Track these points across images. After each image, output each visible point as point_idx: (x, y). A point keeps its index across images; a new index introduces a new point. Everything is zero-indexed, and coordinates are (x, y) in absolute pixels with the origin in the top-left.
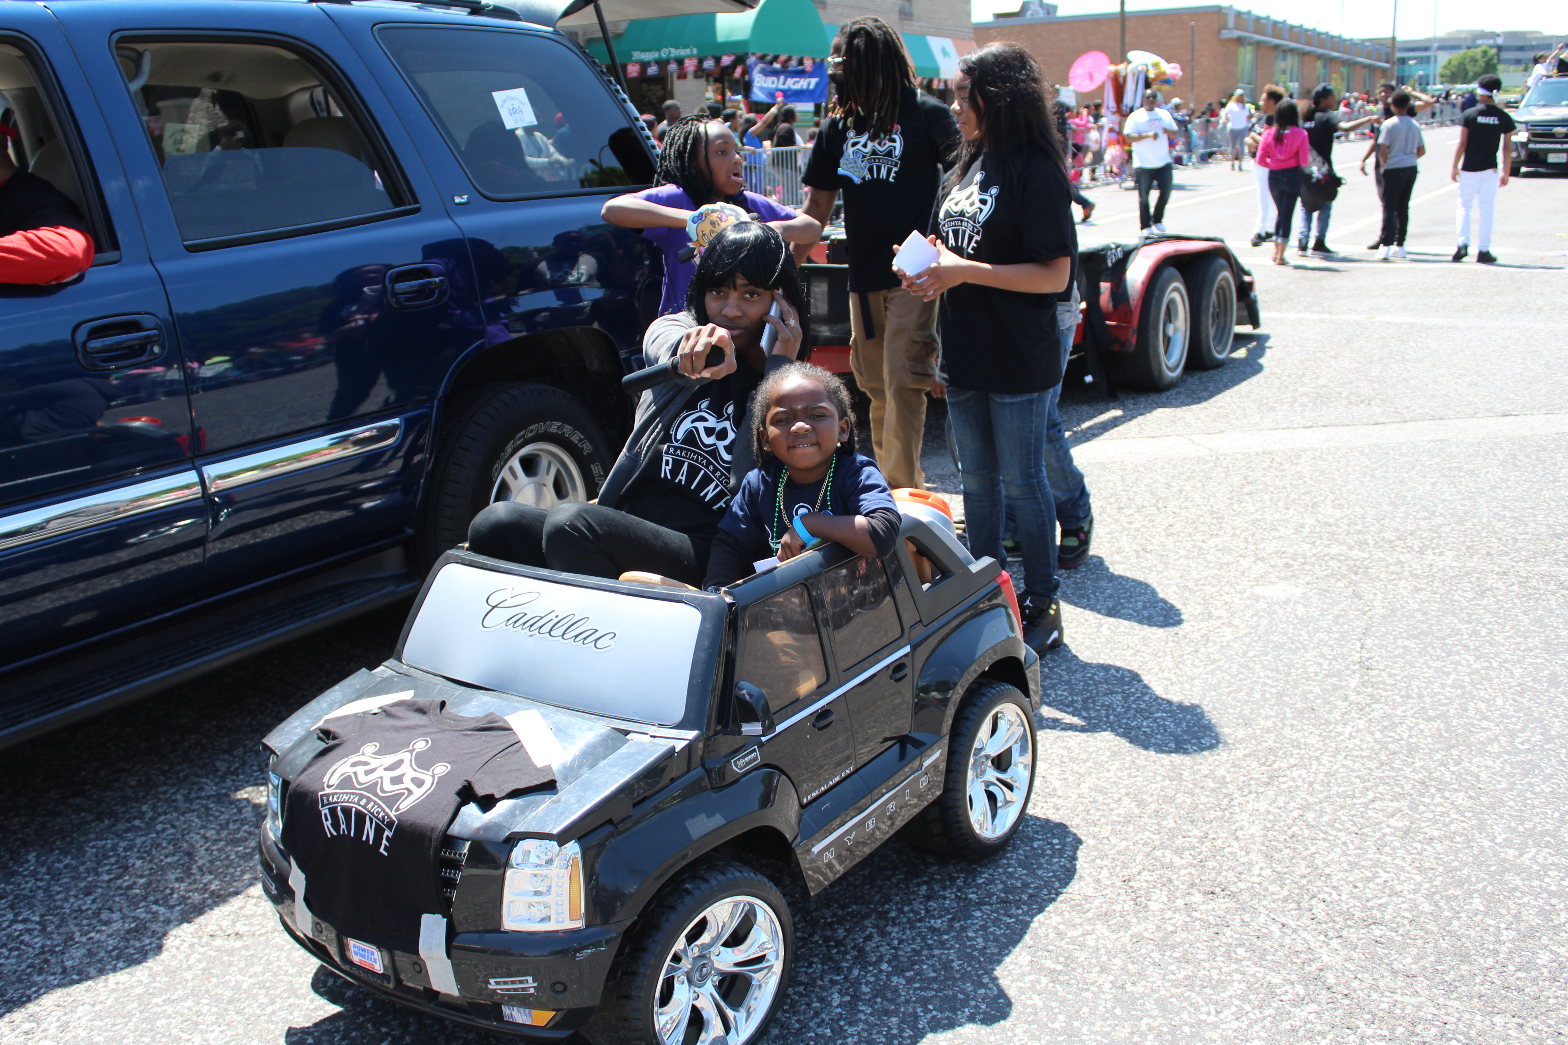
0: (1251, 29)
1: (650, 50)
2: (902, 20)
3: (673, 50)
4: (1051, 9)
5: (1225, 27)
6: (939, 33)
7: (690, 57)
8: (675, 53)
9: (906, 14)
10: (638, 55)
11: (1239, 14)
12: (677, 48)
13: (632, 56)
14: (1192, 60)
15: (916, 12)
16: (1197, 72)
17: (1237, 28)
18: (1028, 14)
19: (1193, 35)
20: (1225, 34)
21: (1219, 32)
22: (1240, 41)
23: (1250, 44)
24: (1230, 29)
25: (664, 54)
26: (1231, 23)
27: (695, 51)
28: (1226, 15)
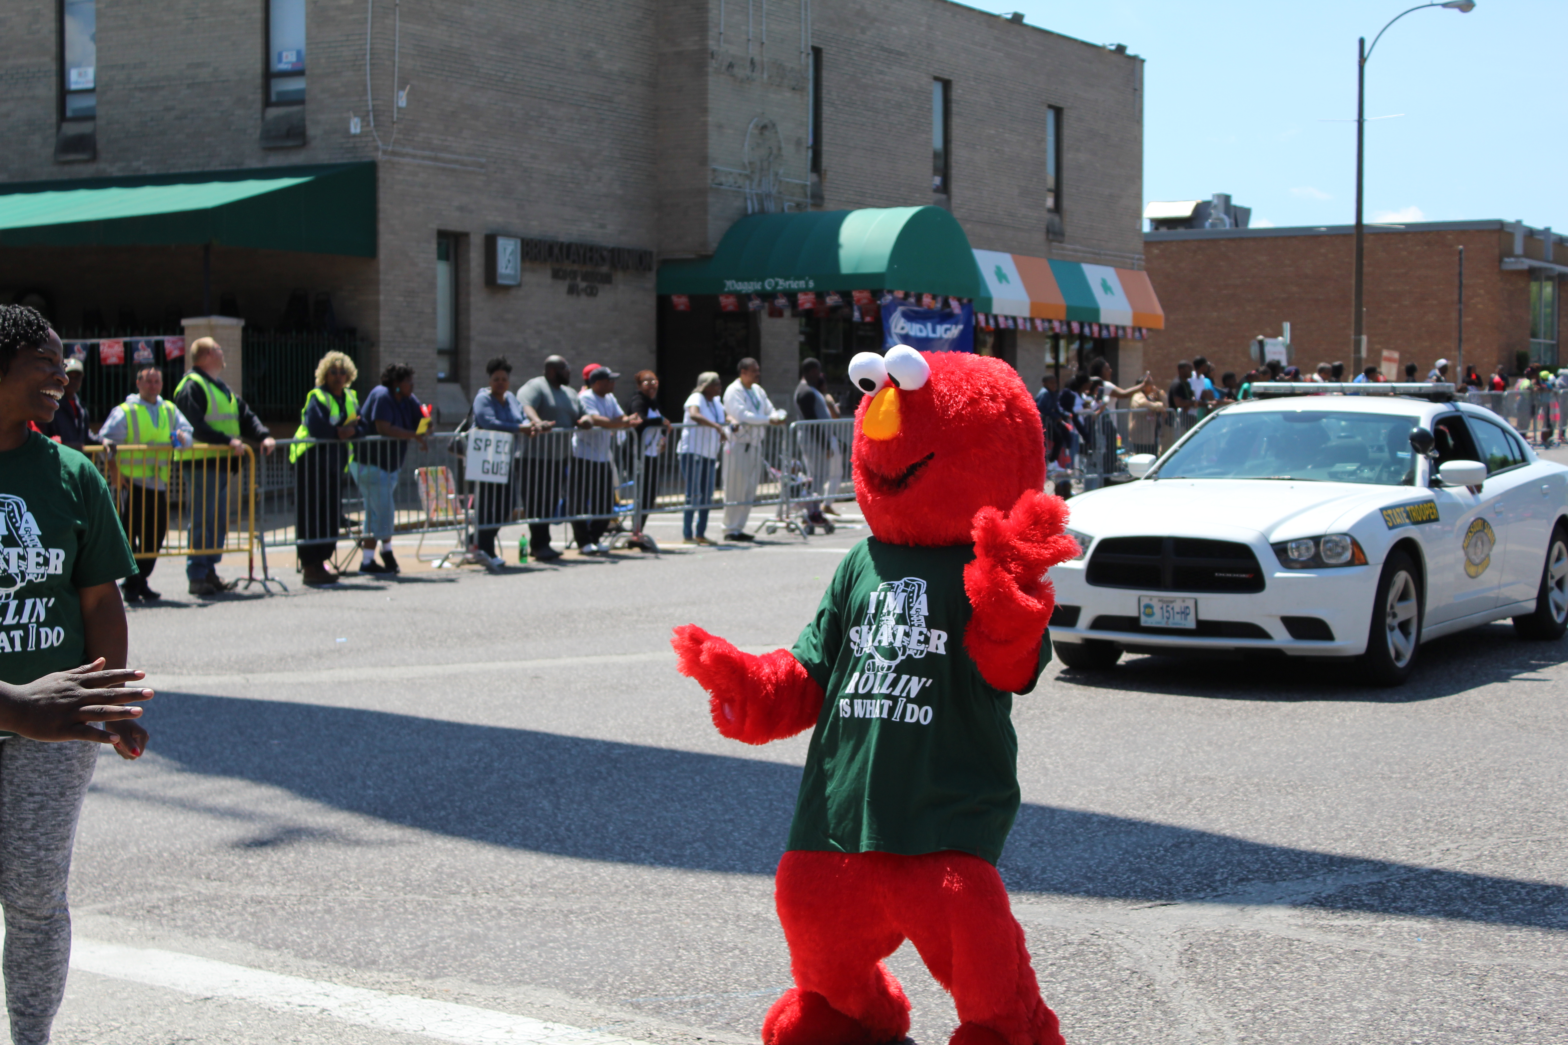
0: (1551, 258)
1: (749, 279)
2: (1049, 241)
3: (781, 282)
4: (1240, 215)
5: (1510, 254)
6: (1097, 260)
7: (805, 291)
8: (783, 284)
9: (1055, 233)
10: (731, 285)
11: (1531, 233)
12: (787, 278)
13: (724, 286)
14: (1460, 301)
15: (1069, 230)
16: (1468, 319)
17: (1527, 255)
18: (1208, 224)
19: (1460, 265)
20: (1510, 264)
21: (1501, 261)
22: (1532, 274)
23: (1549, 278)
24: (1517, 257)
25: (768, 285)
26: (1518, 249)
27: (811, 284)
28: (1511, 235)
